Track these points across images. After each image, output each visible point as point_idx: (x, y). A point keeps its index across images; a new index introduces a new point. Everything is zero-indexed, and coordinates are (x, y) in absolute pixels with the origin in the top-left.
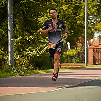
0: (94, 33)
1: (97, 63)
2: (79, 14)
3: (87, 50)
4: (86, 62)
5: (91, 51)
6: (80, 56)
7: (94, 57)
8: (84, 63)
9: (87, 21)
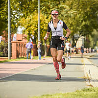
0: (17, 28)
1: (20, 57)
2: (3, 9)
3: (11, 44)
4: (9, 56)
5: (14, 45)
6: (4, 50)
7: (17, 51)
8: (8, 56)
9: (10, 16)
